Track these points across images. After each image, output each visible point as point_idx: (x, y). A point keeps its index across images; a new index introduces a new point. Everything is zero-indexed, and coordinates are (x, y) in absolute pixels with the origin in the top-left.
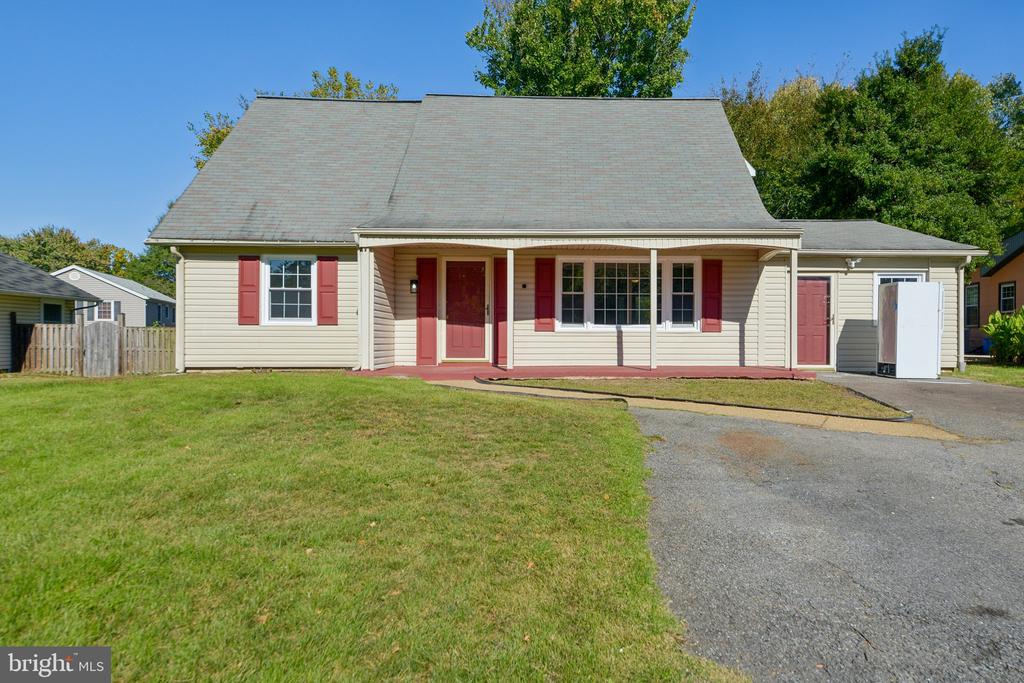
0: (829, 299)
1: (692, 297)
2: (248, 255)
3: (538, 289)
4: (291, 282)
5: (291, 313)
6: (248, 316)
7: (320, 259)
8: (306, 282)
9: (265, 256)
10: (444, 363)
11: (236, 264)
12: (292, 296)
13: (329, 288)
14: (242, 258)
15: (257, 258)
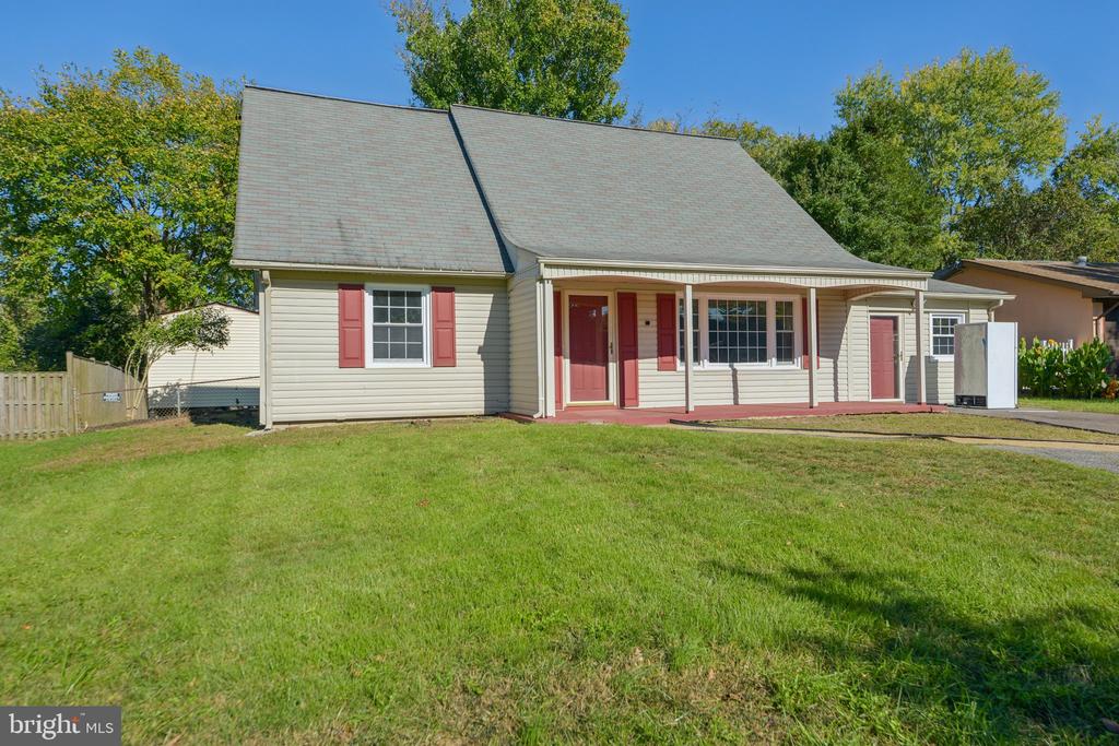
0: (896, 338)
1: (791, 335)
2: (349, 283)
3: (660, 326)
4: (398, 316)
5: (397, 354)
6: (350, 357)
7: (435, 289)
8: (416, 316)
9: (368, 285)
10: (569, 407)
11: (335, 294)
12: (397, 333)
13: (445, 324)
14: (343, 287)
15: (361, 287)
